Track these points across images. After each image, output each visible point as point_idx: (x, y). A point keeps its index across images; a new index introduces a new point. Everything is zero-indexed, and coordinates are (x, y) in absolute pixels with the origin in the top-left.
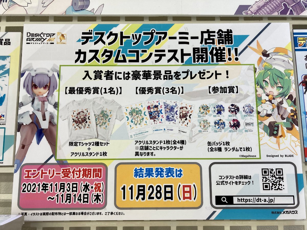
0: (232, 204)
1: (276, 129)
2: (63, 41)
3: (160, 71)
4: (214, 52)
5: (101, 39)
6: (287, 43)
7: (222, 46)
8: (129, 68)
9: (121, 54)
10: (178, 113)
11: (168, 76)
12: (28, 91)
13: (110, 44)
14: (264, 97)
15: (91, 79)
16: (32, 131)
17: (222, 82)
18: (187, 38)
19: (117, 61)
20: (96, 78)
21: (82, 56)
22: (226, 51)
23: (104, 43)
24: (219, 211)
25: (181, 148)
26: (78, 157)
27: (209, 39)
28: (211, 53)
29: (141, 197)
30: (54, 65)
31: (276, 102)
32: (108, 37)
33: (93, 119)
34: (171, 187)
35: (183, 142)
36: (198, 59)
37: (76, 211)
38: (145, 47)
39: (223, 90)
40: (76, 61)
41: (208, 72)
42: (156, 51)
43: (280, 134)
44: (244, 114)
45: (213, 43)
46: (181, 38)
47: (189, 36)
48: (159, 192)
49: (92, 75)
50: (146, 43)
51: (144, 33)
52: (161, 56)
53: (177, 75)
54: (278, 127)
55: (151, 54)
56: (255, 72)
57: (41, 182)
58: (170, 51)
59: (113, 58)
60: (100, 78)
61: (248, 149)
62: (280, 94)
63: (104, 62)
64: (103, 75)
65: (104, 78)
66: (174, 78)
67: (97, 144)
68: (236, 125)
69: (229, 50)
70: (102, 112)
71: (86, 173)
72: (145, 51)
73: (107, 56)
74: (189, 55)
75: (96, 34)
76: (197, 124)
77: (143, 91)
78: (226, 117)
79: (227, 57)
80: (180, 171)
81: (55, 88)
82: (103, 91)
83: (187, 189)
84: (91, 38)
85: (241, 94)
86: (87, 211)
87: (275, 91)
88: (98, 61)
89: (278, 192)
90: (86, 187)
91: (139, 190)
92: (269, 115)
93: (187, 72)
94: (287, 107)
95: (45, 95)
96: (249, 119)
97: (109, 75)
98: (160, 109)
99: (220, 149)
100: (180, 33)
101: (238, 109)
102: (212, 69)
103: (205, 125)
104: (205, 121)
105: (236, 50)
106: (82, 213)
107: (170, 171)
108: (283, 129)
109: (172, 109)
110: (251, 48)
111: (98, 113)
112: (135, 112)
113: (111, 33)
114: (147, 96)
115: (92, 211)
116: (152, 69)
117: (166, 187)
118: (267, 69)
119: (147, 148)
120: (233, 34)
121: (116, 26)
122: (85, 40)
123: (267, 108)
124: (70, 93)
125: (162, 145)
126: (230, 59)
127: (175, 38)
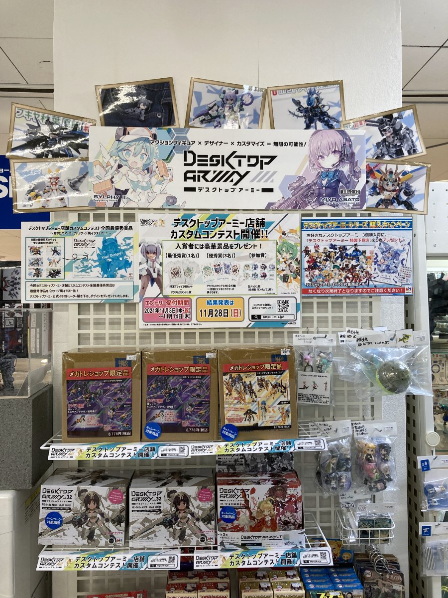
0: (261, 319)
1: (287, 278)
2: (163, 225)
3: (221, 244)
4: (254, 232)
5: (186, 224)
6: (297, 226)
7: (258, 228)
8: (203, 242)
9: (198, 233)
10: (232, 269)
11: (226, 247)
12: (144, 256)
13: (191, 227)
14: (282, 260)
15: (180, 248)
16: (148, 279)
17: (257, 251)
18: (237, 223)
19: (195, 237)
20: (183, 248)
21: (175, 234)
22: (261, 232)
23: (188, 226)
24: (253, 323)
25: (233, 289)
26: (175, 294)
27: (251, 224)
28: (252, 233)
29: (211, 315)
30: (159, 240)
31: (288, 263)
32: (190, 223)
33: (182, 272)
34: (227, 310)
35: (234, 286)
36: (244, 236)
37: (175, 323)
38: (212, 229)
39: (258, 255)
40: (172, 237)
41: (250, 245)
42: (219, 231)
43: (289, 281)
44: (269, 269)
45: (253, 227)
46: (234, 223)
47: (239, 222)
48: (221, 313)
49: (181, 246)
50: (213, 226)
51: (212, 220)
52: (222, 235)
53: (231, 246)
54: (288, 277)
55: (216, 233)
56: (277, 244)
57: (155, 307)
58: (227, 231)
59: (193, 236)
60: (186, 248)
61: (270, 289)
62: (291, 258)
63: (188, 238)
64: (188, 246)
65: (188, 248)
66: (229, 248)
67: (186, 286)
68: (264, 276)
69: (262, 231)
70: (188, 268)
71: (180, 302)
72: (213, 232)
73: (189, 234)
74: (239, 234)
75: (183, 220)
76: (243, 275)
77: (211, 256)
78: (259, 271)
79: (261, 235)
80: (233, 301)
81: (160, 254)
82: (188, 256)
83: (236, 311)
84: (180, 223)
85: (268, 258)
86: (181, 323)
87: (288, 256)
88: (185, 237)
89: (286, 313)
90: (180, 310)
91: (210, 312)
92: (283, 270)
93: (237, 245)
94: (295, 265)
95: (154, 258)
96: (272, 273)
97: (191, 246)
98: (221, 267)
99: (255, 290)
100: (233, 220)
101: (266, 267)
102: (252, 243)
103: (247, 276)
104: (247, 274)
105: (267, 231)
106: (178, 324)
107: (226, 301)
108: (291, 278)
109: (228, 267)
110: (276, 230)
111: (185, 269)
112: (206, 268)
113: (192, 219)
114: (214, 259)
115: (184, 323)
116: (217, 243)
117: (224, 310)
118: (284, 243)
119: (214, 289)
120: (265, 221)
121: (194, 215)
122: (176, 224)
123: (282, 266)
124: (169, 256)
125: (222, 287)
126: (262, 237)
127: (230, 223)
